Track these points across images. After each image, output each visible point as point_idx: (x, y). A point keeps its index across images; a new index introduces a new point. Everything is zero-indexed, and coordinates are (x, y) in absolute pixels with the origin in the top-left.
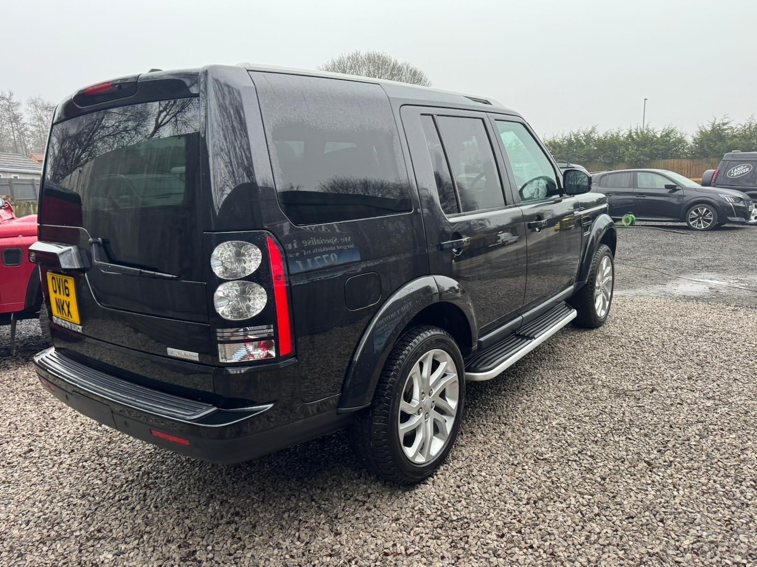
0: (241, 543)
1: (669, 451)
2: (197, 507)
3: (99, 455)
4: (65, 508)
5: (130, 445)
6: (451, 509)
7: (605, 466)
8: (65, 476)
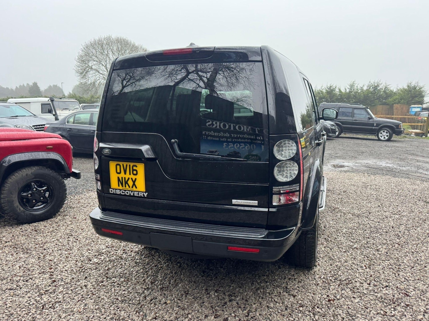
0: (247, 309)
2: (203, 296)
3: (107, 277)
8: (96, 292)
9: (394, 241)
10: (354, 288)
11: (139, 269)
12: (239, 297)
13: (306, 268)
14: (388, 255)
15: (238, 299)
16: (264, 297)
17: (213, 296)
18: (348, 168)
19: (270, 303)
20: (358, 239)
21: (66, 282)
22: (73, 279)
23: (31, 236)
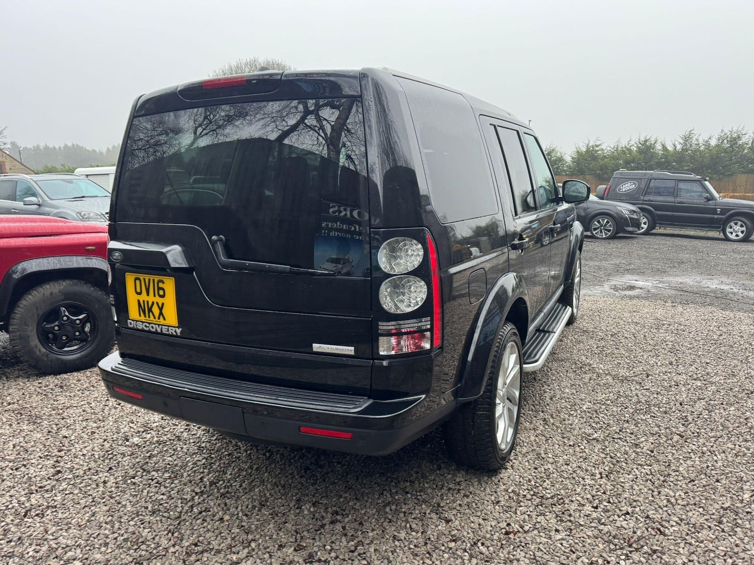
0: (357, 539)
1: (691, 425)
2: (290, 511)
3: (144, 470)
4: (140, 527)
5: (175, 457)
6: (541, 488)
7: (647, 440)
8: (118, 494)
9: (674, 430)
10: (563, 513)
11: (200, 459)
12: (350, 517)
13: (486, 472)
14: (653, 454)
15: (346, 520)
16: (394, 519)
17: (306, 512)
18: (640, 290)
19: (401, 531)
20: (606, 422)
21: (77, 474)
22: (90, 469)
23: (50, 396)
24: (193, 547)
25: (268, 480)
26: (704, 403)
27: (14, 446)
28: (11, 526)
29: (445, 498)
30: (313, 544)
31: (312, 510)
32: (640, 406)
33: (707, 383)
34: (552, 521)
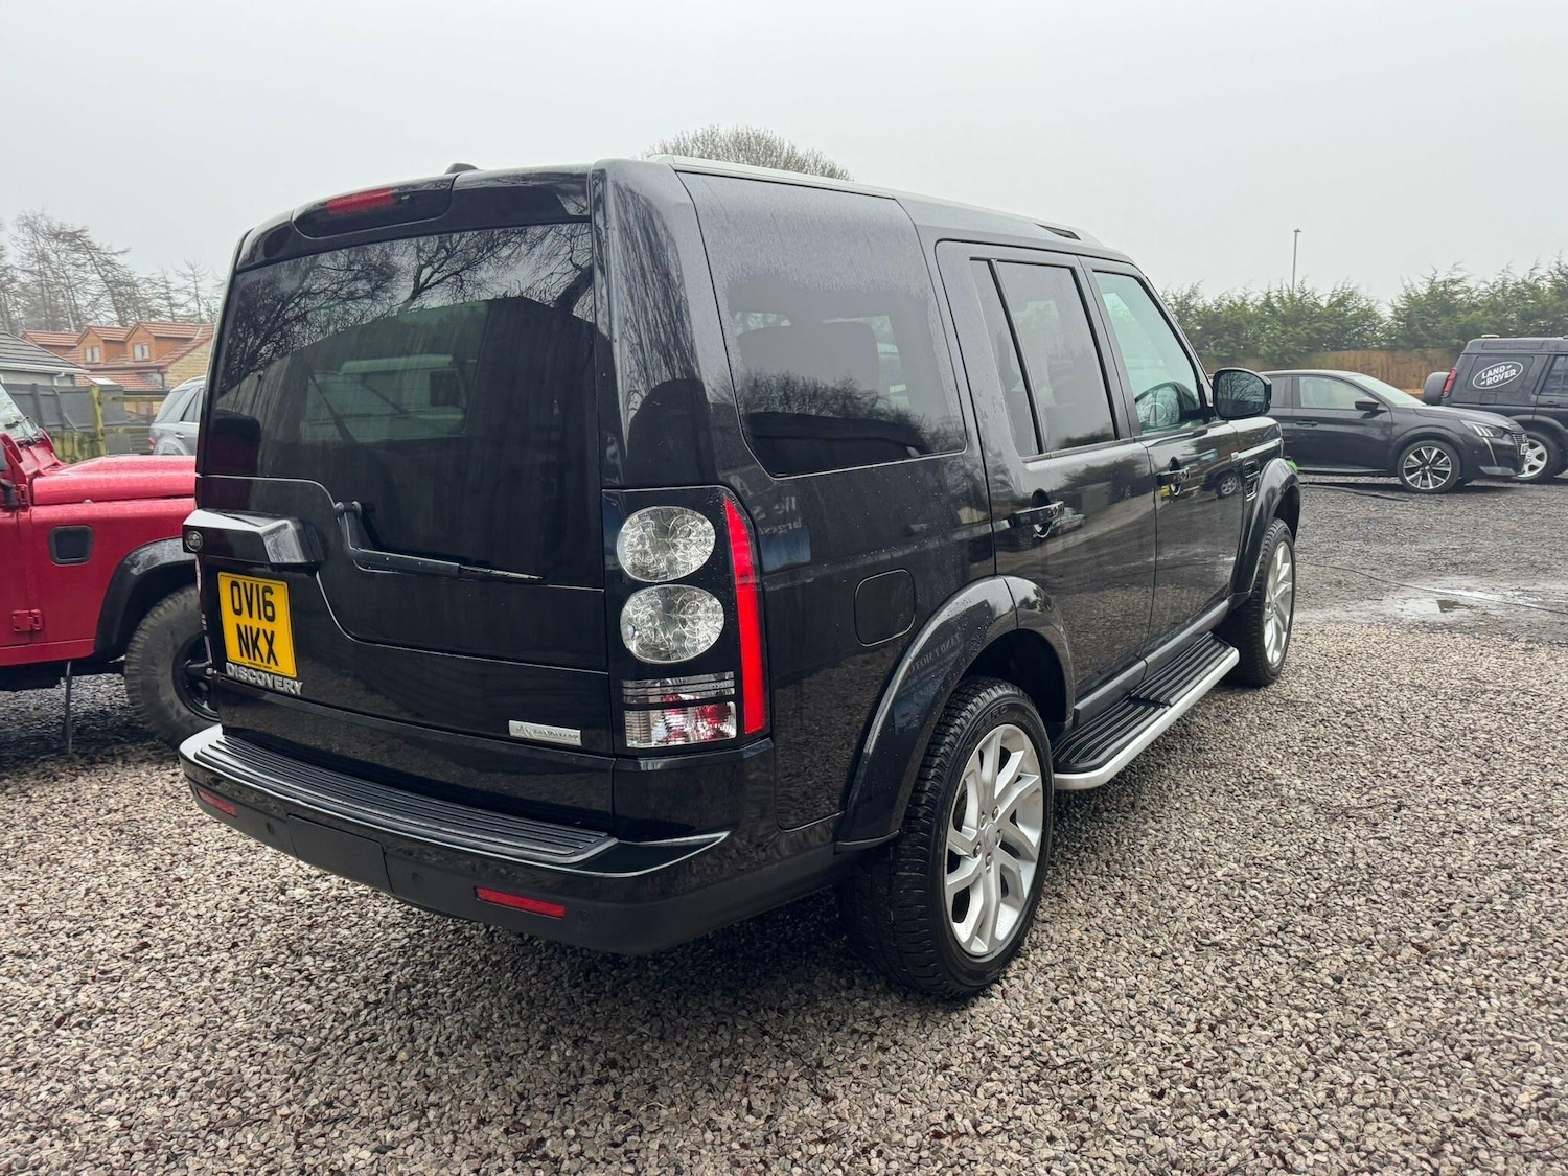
0: (633, 1121)
1: (1455, 924)
2: (525, 1052)
3: (293, 952)
4: (245, 1062)
5: (355, 930)
6: (1050, 1044)
7: (1335, 954)
8: (231, 995)
9: (1409, 933)
10: (1080, 1102)
11: (400, 937)
12: (636, 1074)
13: (945, 1001)
14: (1337, 986)
15: (628, 1079)
16: (722, 1087)
17: (555, 1058)
18: (1466, 612)
19: (727, 1113)
20: (1256, 909)
21: (173, 952)
22: (199, 944)
23: (183, 799)
24: (323, 1108)
25: (508, 987)
26: (1508, 877)
27: (87, 893)
28: (30, 1041)
29: (839, 1049)
30: (545, 1123)
31: (567, 1054)
32: (1351, 875)
33: (1537, 830)
34: (1047, 1117)
